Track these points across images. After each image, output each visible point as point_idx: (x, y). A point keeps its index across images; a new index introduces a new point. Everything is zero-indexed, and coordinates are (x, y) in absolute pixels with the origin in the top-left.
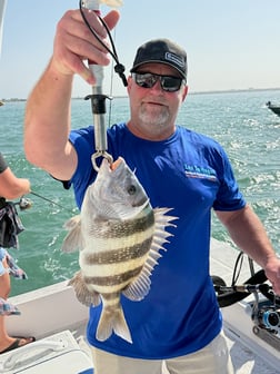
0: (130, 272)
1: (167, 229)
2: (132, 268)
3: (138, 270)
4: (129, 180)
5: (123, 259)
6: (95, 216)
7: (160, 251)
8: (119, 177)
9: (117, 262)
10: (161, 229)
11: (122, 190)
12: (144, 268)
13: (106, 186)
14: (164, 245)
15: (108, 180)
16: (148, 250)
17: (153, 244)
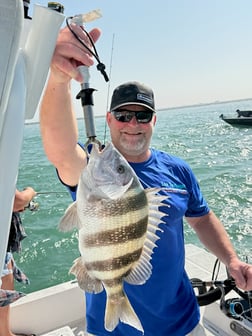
0: (130, 255)
1: (161, 209)
2: (131, 251)
3: (137, 254)
4: (118, 160)
5: (121, 240)
6: (88, 196)
7: (157, 233)
8: (108, 158)
9: (115, 243)
10: (155, 209)
11: (112, 170)
12: (143, 252)
13: (96, 166)
14: (160, 226)
15: (98, 161)
16: (145, 231)
17: (149, 225)
